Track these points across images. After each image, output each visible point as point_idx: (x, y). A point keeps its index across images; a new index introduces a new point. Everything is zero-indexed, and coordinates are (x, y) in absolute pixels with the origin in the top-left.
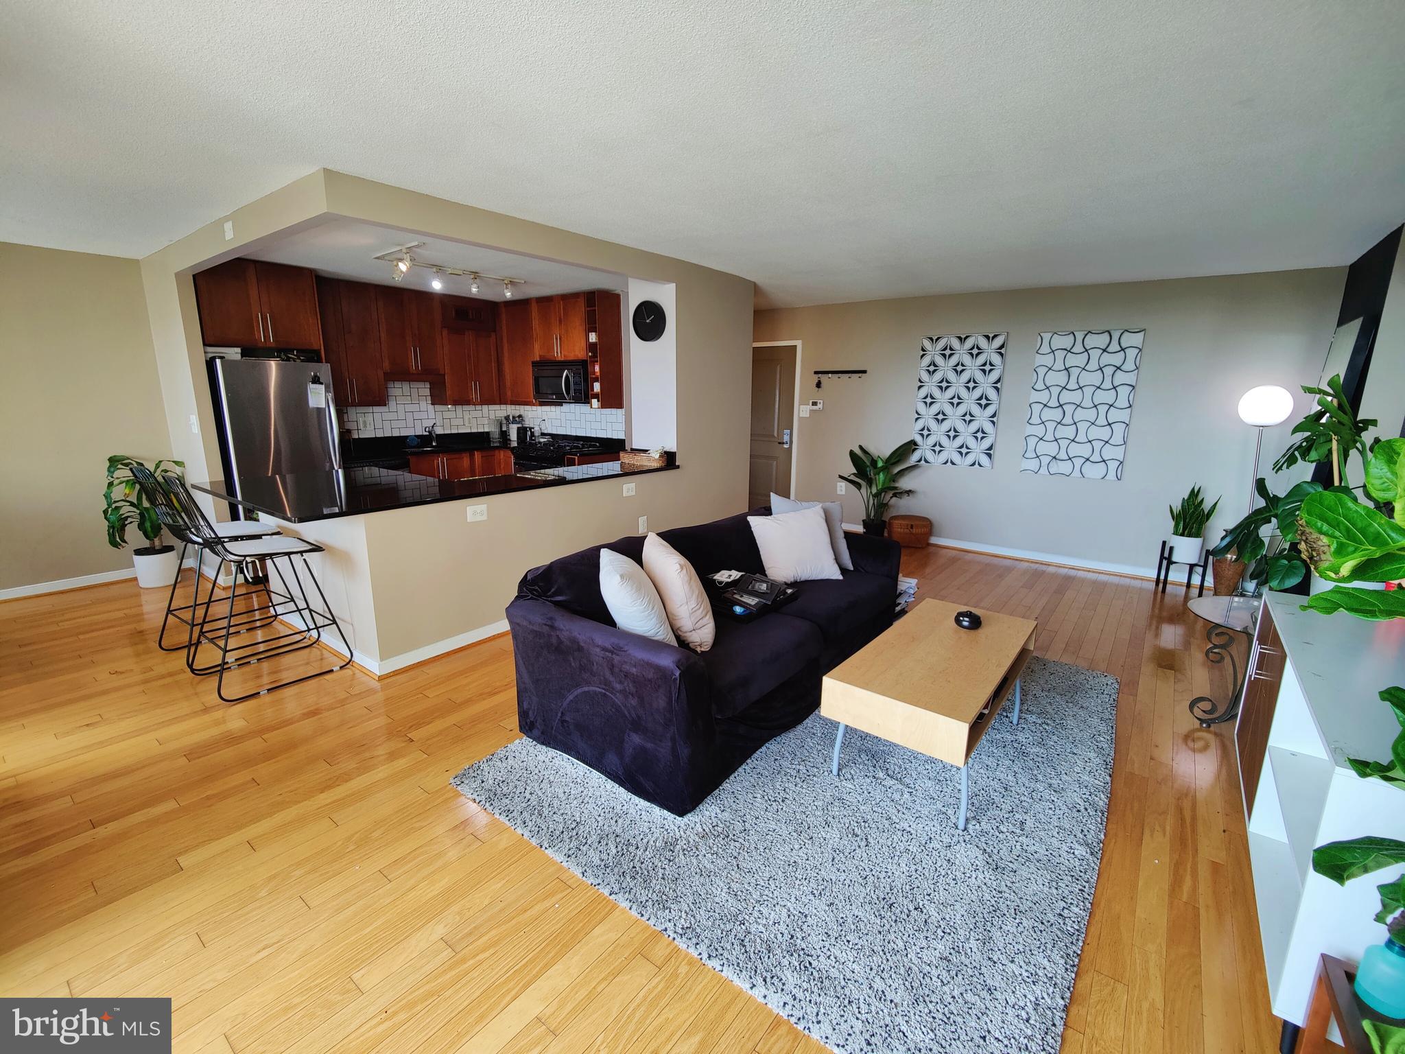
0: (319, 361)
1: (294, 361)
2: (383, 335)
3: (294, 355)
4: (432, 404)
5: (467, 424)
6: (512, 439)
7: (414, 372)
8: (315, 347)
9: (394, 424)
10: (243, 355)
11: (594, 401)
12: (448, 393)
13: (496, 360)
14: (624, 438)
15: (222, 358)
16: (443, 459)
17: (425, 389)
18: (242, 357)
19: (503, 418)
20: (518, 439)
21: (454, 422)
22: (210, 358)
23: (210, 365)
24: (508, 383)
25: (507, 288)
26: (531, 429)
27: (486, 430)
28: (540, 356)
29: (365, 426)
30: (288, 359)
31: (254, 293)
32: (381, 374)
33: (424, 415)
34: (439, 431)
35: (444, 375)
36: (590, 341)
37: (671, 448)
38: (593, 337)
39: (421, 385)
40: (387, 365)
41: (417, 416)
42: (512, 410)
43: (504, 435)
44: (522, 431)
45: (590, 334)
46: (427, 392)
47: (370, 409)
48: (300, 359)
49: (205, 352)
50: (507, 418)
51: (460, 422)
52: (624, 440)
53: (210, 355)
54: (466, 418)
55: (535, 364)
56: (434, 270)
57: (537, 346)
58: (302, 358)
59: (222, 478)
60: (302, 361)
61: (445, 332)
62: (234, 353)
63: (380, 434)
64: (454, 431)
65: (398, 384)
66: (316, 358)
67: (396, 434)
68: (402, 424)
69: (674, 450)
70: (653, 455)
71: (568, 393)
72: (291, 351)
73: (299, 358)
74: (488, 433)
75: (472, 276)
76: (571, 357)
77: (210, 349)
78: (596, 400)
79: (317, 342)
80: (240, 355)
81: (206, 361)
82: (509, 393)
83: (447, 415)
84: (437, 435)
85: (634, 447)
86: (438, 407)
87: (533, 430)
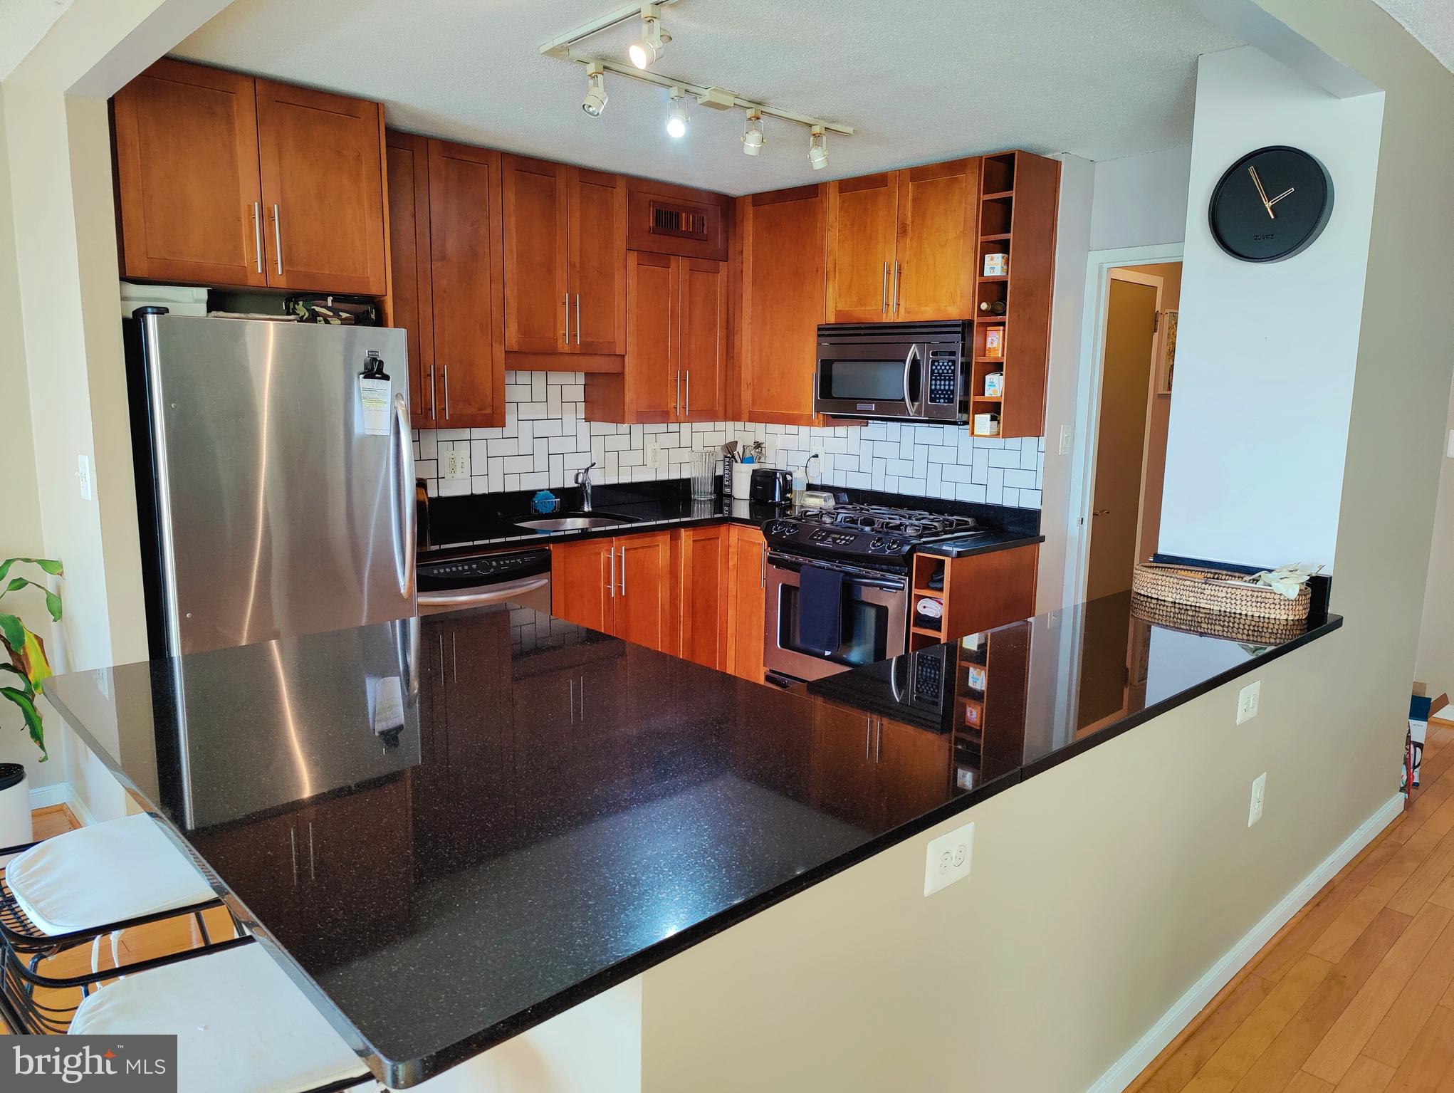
0: (380, 322)
1: (327, 322)
2: (511, 265)
3: (328, 308)
4: (587, 420)
5: (649, 462)
6: (736, 494)
7: (567, 350)
8: (374, 290)
9: (513, 465)
10: (212, 306)
11: (983, 422)
12: (629, 395)
13: (725, 325)
14: (1036, 506)
15: (161, 311)
16: (618, 550)
17: (573, 386)
18: (209, 311)
19: (718, 449)
20: (751, 495)
21: (627, 458)
22: (135, 313)
23: (133, 329)
24: (747, 373)
25: (817, 144)
26: (784, 475)
27: (685, 475)
28: (838, 313)
29: (453, 471)
30: (313, 317)
31: (245, 152)
32: (499, 354)
33: (567, 445)
34: (597, 478)
35: (623, 356)
36: (987, 273)
37: (1321, 567)
38: (995, 265)
39: (567, 378)
40: (512, 335)
41: (556, 446)
42: (742, 433)
43: (720, 486)
44: (764, 482)
45: (987, 257)
46: (578, 393)
47: (465, 433)
48: (339, 317)
49: (124, 299)
50: (730, 448)
51: (635, 458)
52: (1040, 511)
53: (136, 305)
54: (650, 448)
55: (824, 331)
56: (674, 92)
57: (831, 291)
58: (344, 315)
59: (145, 657)
60: (345, 322)
61: (632, 260)
62: (191, 301)
63: (480, 489)
64: (625, 479)
65: (523, 377)
66: (373, 316)
67: (512, 487)
68: (525, 464)
69: (1327, 572)
70: (1279, 587)
71: (914, 396)
72: (323, 296)
73: (337, 315)
74: (686, 482)
75: (750, 113)
76: (927, 313)
77: (134, 290)
78: (988, 416)
79: (379, 280)
80: (204, 307)
81: (125, 321)
82: (747, 396)
83: (613, 443)
84: (593, 487)
85: (1160, 551)
86: (600, 427)
87: (789, 477)
